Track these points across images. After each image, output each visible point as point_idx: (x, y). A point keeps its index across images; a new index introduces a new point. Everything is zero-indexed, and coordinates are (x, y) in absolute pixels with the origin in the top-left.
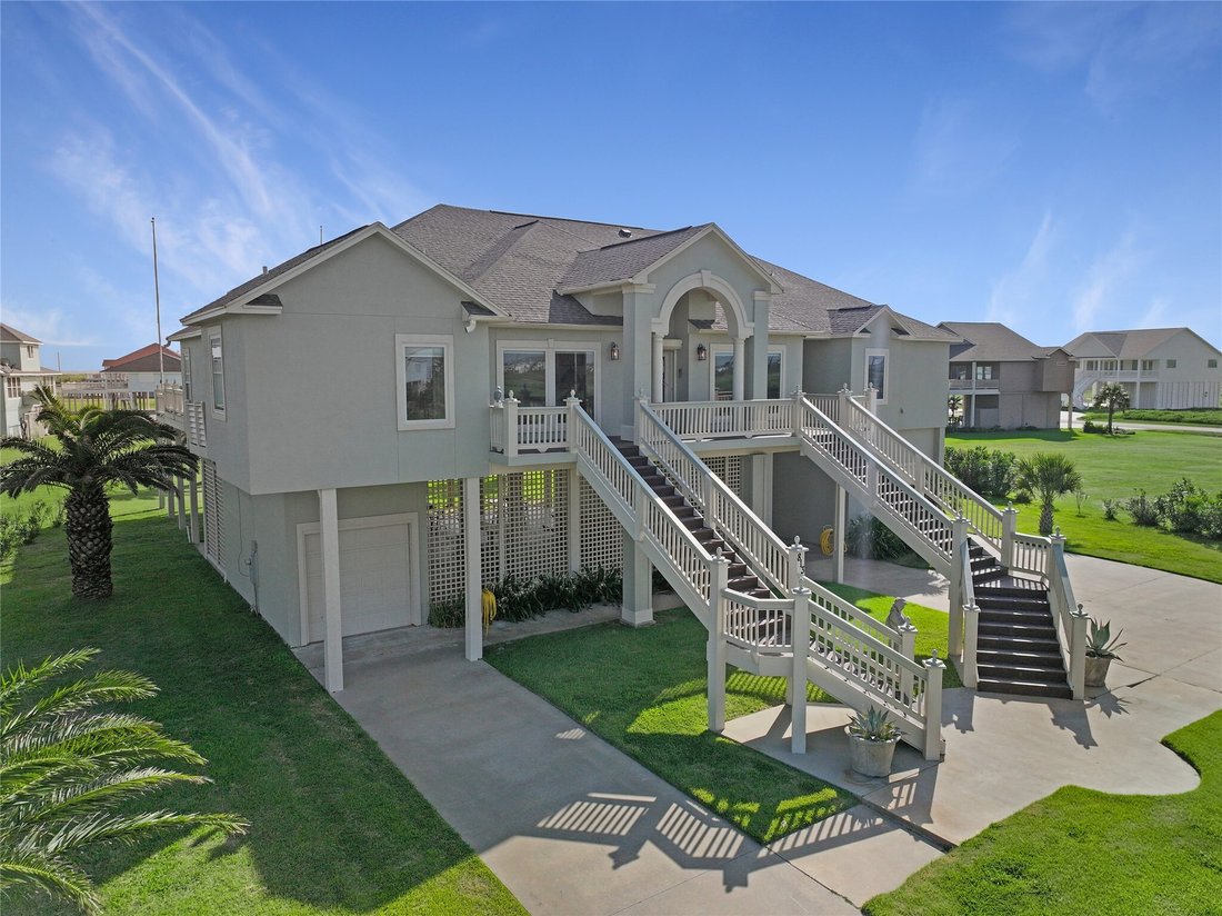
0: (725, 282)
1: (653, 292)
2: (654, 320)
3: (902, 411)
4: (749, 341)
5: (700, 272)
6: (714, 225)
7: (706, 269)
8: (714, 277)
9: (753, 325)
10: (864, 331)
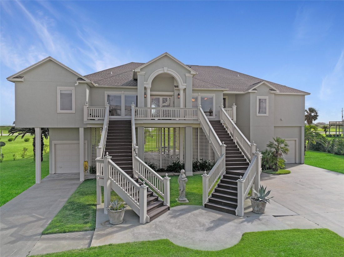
0: (174, 71)
1: (144, 74)
2: (145, 83)
3: (281, 120)
4: (185, 90)
5: (163, 68)
6: (166, 53)
7: (165, 67)
8: (168, 69)
9: (185, 84)
10: (255, 89)
